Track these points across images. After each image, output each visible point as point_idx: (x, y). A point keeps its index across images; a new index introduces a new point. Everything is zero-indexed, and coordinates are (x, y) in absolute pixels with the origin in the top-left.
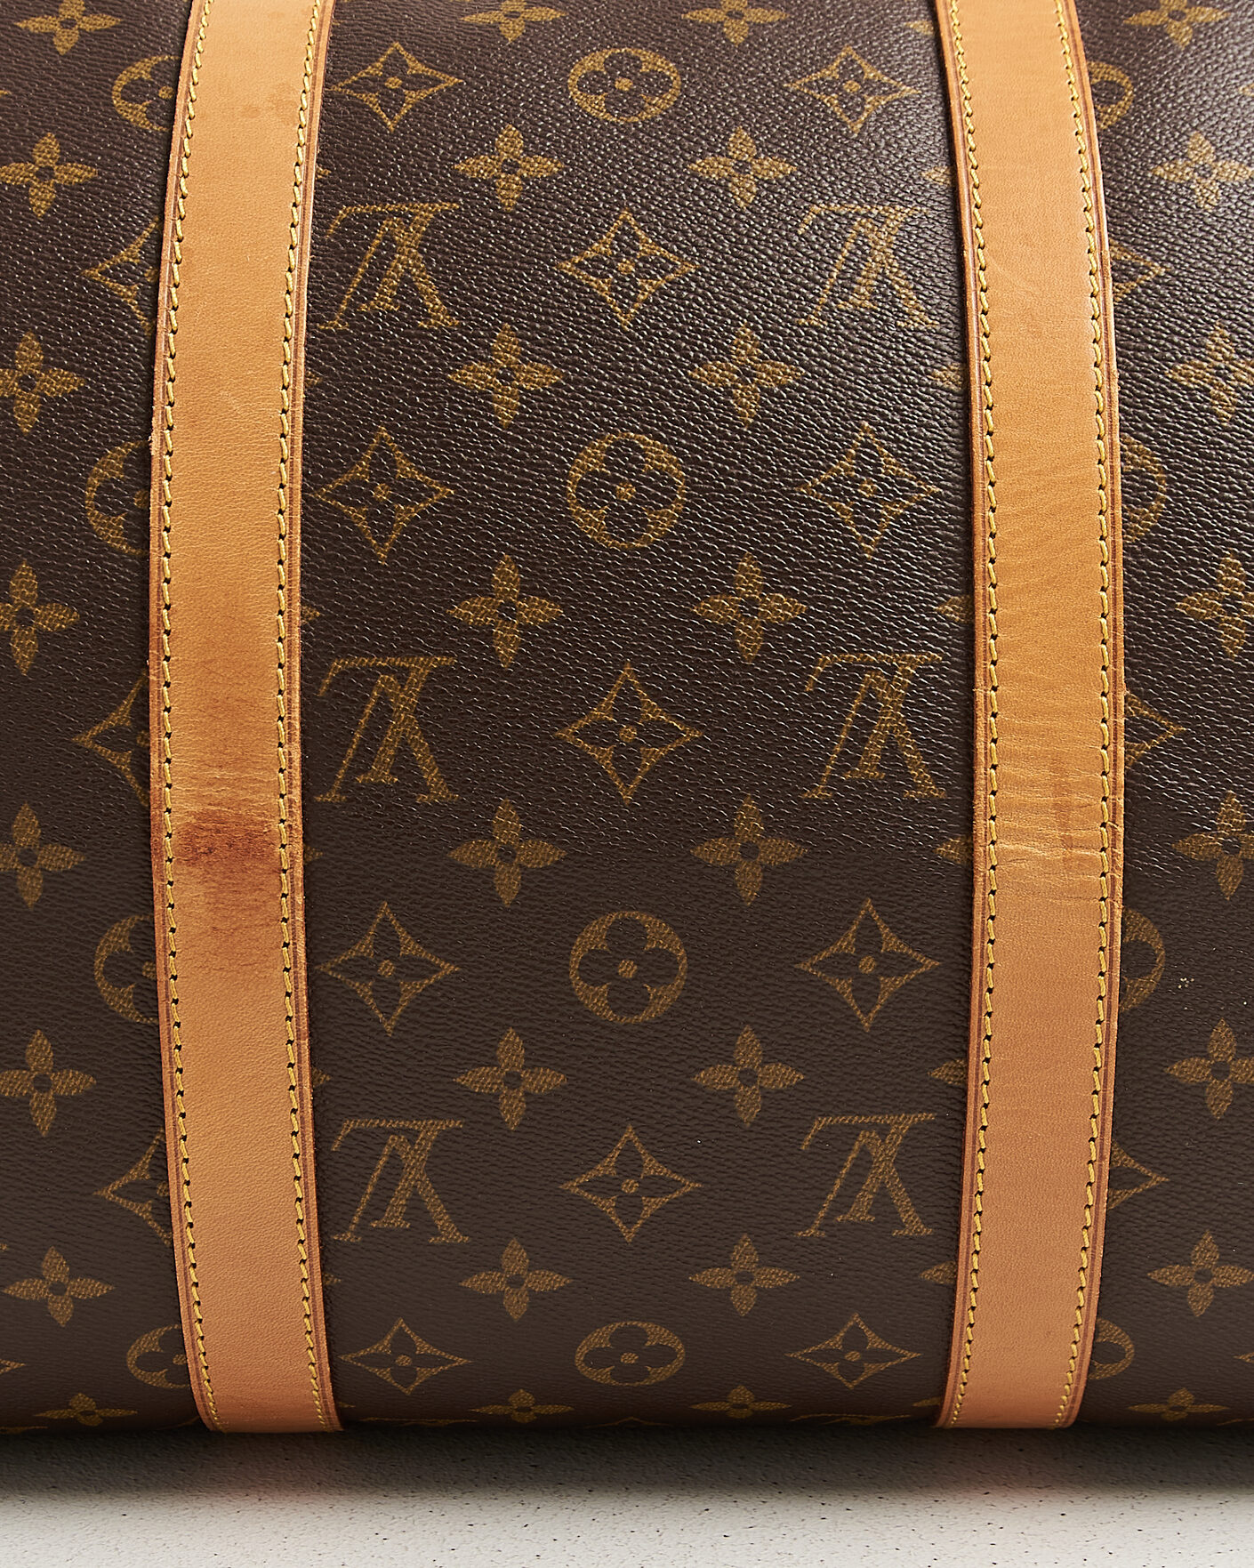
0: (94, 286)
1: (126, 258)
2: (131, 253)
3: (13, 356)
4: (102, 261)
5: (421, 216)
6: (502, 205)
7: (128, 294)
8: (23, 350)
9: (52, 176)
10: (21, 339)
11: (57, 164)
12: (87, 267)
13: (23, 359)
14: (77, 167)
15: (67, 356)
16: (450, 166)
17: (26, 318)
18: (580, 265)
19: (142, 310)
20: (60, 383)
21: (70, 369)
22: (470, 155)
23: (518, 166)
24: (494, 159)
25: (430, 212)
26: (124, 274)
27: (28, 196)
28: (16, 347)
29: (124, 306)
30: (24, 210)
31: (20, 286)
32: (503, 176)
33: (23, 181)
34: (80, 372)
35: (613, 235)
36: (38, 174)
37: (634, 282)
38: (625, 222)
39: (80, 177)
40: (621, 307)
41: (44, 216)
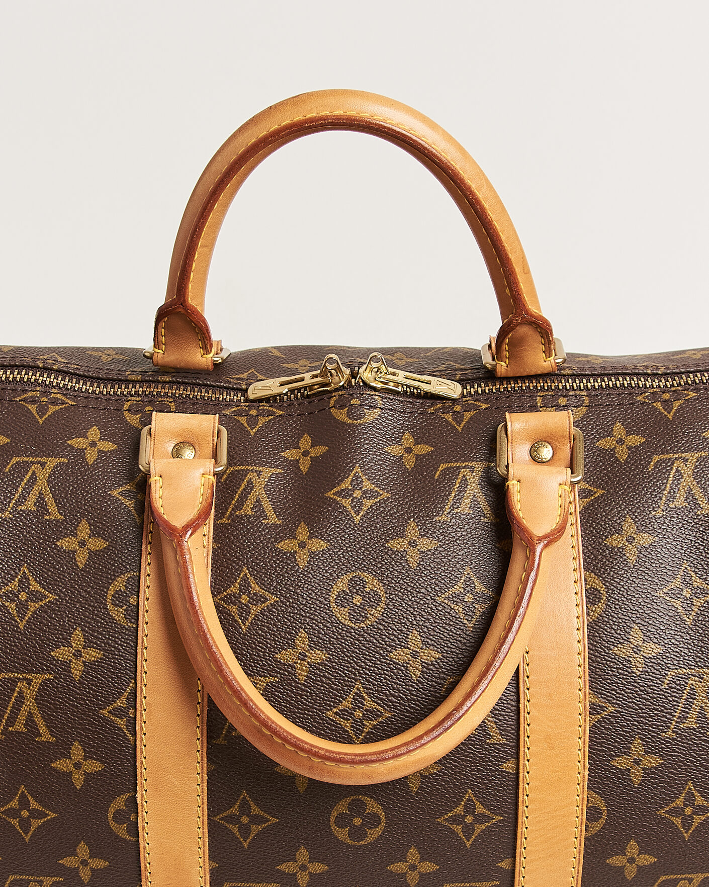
0: (105, 719)
1: (119, 704)
2: (121, 702)
3: (69, 752)
4: (109, 706)
5: (260, 685)
6: (299, 679)
7: (121, 723)
8: (74, 750)
9: (81, 656)
10: (73, 745)
11: (83, 648)
12: (101, 709)
13: (74, 754)
14: (93, 651)
15: (95, 753)
16: (273, 655)
17: (74, 734)
18: (336, 713)
19: (128, 731)
20: (93, 766)
21: (97, 760)
22: (283, 649)
23: (306, 656)
24: (295, 652)
25: (264, 682)
26: (119, 713)
27: (70, 668)
28: (71, 749)
29: (120, 729)
30: (69, 676)
31: (70, 718)
32: (299, 662)
33: (67, 659)
34: (101, 762)
35: (352, 697)
36: (74, 654)
37: (361, 722)
38: (358, 689)
39: (95, 657)
40: (356, 735)
41: (79, 680)
